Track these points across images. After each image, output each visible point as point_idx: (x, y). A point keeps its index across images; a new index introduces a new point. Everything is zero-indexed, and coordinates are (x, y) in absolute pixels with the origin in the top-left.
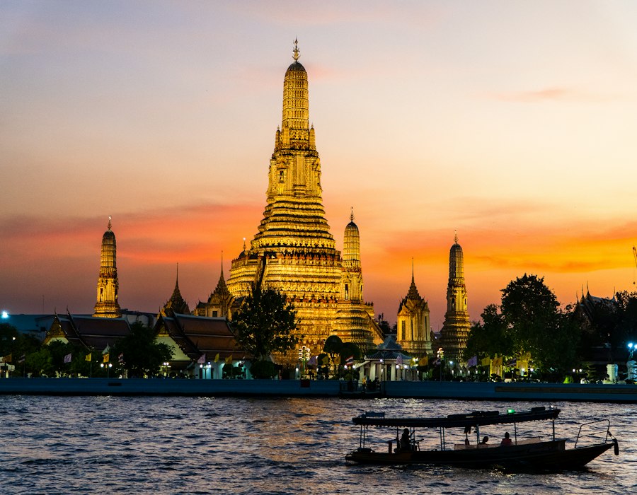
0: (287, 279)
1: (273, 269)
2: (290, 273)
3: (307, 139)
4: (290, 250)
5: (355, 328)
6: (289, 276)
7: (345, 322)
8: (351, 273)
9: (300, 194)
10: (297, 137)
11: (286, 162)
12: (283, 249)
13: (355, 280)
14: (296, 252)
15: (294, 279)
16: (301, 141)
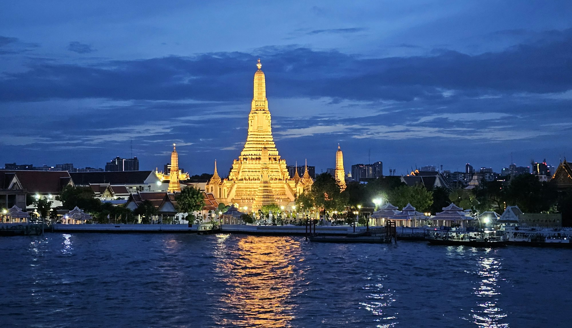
0: (251, 170)
1: (245, 166)
2: (253, 168)
3: (264, 105)
4: (253, 157)
5: (265, 194)
6: (252, 169)
7: (261, 191)
8: (264, 170)
9: (260, 131)
10: (259, 105)
11: (253, 116)
12: (250, 157)
13: (265, 173)
14: (257, 158)
15: (254, 170)
16: (261, 107)
